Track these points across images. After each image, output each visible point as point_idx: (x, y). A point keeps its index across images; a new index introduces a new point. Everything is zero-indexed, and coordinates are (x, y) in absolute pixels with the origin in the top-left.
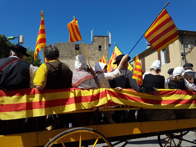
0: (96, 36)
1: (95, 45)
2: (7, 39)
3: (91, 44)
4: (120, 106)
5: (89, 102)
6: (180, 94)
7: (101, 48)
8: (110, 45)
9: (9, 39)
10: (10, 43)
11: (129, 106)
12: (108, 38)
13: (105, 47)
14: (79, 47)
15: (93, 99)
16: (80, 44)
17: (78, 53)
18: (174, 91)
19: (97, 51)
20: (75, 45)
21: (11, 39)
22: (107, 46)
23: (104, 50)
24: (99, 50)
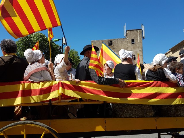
0: (129, 31)
1: (127, 39)
2: (53, 41)
3: (123, 39)
4: (77, 99)
5: (38, 96)
6: (159, 86)
7: (134, 42)
8: (143, 38)
9: (55, 41)
10: (55, 45)
11: (89, 100)
12: (141, 31)
13: (138, 40)
14: (112, 43)
15: (42, 93)
16: (113, 40)
17: (111, 48)
18: (149, 82)
19: (130, 45)
20: (108, 41)
21: (57, 41)
22: (140, 39)
23: (137, 43)
24: (132, 43)
